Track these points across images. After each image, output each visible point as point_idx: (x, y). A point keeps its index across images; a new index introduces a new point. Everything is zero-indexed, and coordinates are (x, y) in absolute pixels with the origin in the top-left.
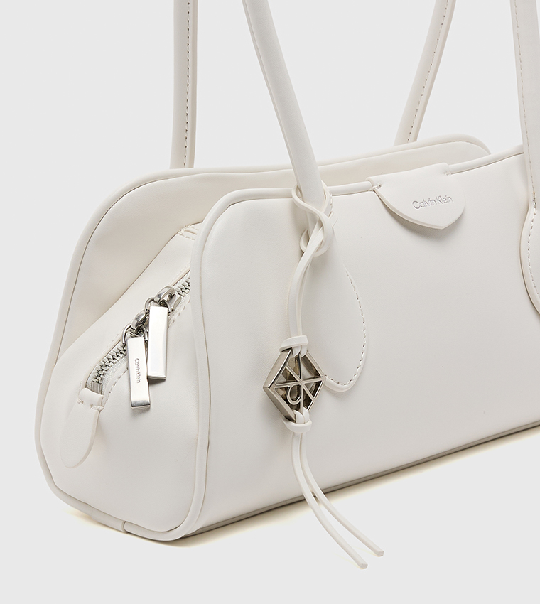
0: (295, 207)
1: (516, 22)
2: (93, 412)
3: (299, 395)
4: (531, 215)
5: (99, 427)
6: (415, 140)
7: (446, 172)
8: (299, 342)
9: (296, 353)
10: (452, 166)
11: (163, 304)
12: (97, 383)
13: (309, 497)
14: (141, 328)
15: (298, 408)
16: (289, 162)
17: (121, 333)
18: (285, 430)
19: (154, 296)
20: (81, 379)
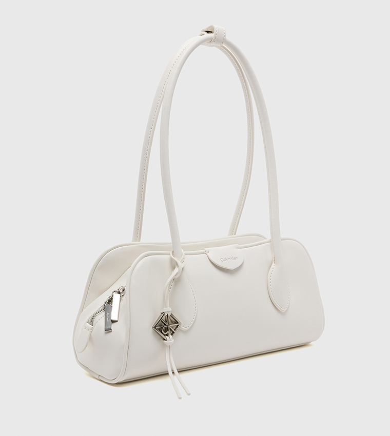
0: (171, 259)
1: (270, 191)
2: (89, 332)
3: (168, 331)
4: (272, 266)
5: (90, 338)
6: (235, 234)
7: (237, 248)
8: (168, 310)
9: (166, 314)
10: (240, 246)
11: (119, 293)
12: (91, 322)
13: (170, 373)
14: (110, 301)
15: (167, 335)
16: (171, 242)
17: (103, 303)
18: (164, 344)
19: (116, 290)
20: (86, 320)
